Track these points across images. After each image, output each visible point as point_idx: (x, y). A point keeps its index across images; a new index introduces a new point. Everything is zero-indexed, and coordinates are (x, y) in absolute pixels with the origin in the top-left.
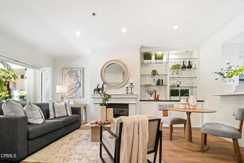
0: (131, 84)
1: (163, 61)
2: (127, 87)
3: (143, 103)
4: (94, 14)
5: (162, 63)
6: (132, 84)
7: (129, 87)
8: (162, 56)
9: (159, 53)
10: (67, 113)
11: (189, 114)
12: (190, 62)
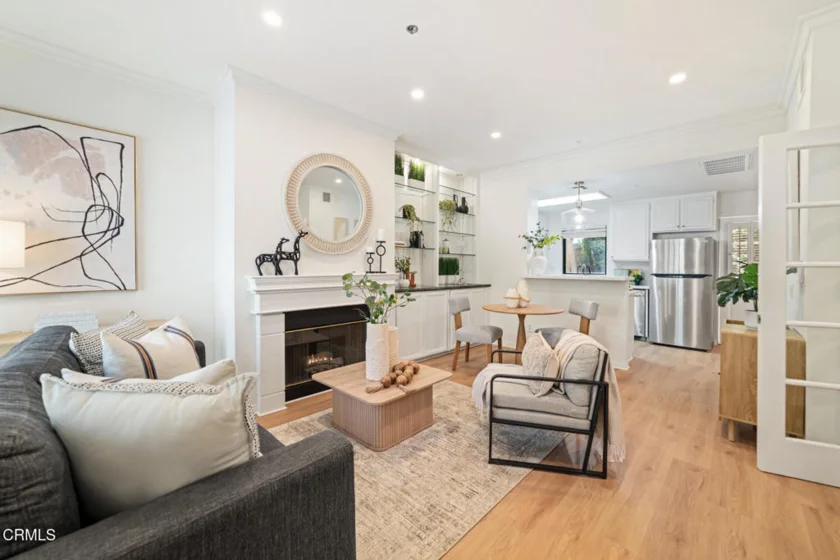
1: (424, 186)
2: (371, 254)
5: (423, 191)
11: (522, 317)
12: (464, 200)
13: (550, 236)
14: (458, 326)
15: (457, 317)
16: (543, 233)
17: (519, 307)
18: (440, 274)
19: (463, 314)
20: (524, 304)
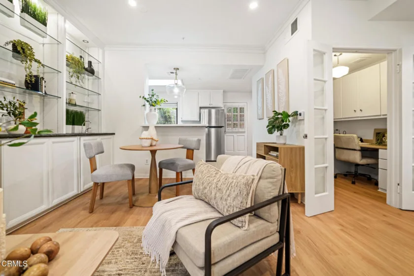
5: (44, 34)
11: (153, 152)
12: (90, 63)
13: (159, 99)
14: (94, 169)
15: (92, 160)
16: (155, 97)
17: (151, 146)
18: (67, 124)
19: (97, 157)
20: (154, 143)
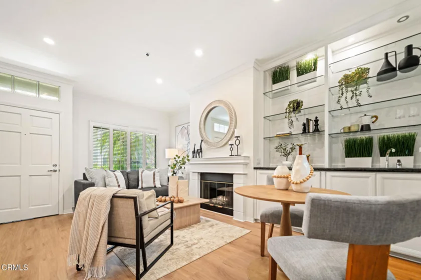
0: (236, 138)
1: (315, 74)
2: (231, 145)
3: (261, 174)
4: (148, 55)
5: (313, 80)
6: (238, 138)
7: (234, 143)
8: (315, 63)
9: (308, 59)
10: (154, 184)
